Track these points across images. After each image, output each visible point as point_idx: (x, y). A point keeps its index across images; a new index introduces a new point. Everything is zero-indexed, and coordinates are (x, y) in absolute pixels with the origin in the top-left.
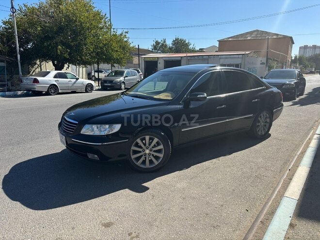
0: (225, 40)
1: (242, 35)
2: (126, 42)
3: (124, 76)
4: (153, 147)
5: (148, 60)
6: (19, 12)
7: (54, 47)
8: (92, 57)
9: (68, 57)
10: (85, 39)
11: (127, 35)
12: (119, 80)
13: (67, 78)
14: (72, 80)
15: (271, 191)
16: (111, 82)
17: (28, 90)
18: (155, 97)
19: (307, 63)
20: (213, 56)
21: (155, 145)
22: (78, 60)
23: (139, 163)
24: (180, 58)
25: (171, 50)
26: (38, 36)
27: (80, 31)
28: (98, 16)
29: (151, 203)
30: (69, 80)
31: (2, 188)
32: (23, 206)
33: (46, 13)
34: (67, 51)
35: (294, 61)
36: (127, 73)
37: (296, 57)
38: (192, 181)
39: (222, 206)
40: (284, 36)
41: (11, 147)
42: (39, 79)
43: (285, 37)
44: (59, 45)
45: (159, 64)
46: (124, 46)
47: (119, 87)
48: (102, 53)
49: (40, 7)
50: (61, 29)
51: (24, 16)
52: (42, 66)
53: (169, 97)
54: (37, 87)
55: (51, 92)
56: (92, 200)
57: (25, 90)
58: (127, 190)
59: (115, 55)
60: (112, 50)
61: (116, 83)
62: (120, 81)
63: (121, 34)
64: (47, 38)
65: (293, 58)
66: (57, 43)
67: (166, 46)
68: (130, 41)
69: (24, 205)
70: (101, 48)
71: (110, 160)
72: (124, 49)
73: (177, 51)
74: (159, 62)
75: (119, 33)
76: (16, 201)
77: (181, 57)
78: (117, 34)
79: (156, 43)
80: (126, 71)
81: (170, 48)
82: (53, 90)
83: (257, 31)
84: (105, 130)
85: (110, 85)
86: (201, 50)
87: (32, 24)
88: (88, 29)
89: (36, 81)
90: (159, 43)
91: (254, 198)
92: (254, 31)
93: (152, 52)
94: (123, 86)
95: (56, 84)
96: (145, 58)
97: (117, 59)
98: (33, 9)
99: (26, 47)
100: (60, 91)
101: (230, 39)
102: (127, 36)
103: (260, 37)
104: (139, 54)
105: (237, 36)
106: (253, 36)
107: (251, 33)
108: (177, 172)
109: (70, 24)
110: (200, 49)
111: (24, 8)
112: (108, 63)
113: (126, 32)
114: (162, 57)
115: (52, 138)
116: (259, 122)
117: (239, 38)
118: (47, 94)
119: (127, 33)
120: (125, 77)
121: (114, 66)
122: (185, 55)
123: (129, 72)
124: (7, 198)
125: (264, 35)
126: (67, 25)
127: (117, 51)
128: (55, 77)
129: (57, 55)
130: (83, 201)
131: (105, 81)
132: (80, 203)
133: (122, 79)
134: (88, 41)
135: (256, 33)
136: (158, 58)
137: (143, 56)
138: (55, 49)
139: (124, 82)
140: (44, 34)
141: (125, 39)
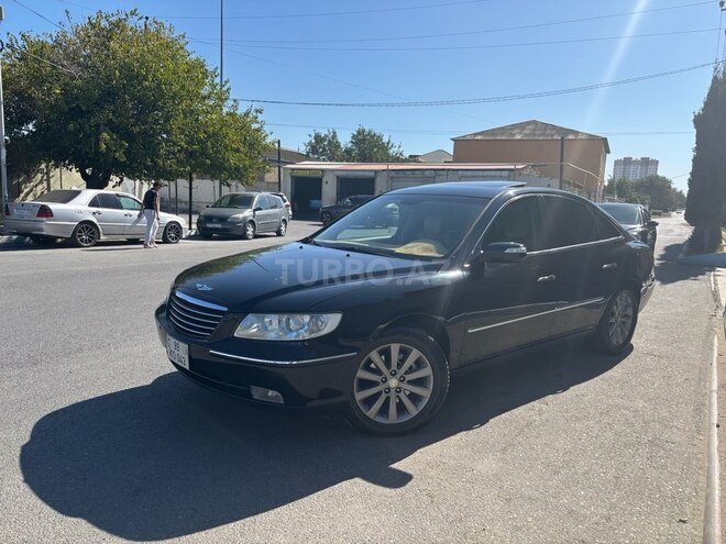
0: (469, 138)
1: (503, 130)
2: (258, 130)
3: (254, 207)
4: (406, 373)
5: (301, 174)
6: (9, 50)
7: (89, 136)
8: (180, 163)
9: (124, 159)
10: (167, 119)
11: (260, 117)
12: (241, 216)
13: (122, 208)
14: (132, 212)
15: (703, 479)
16: (223, 219)
17: (23, 234)
18: (398, 250)
19: (634, 195)
20: (445, 172)
21: (411, 367)
22: (147, 168)
23: (372, 412)
24: (373, 173)
25: (348, 156)
26: (52, 107)
27: (156, 101)
28: (197, 70)
29: (434, 514)
30: (126, 212)
31: (26, 481)
32: (97, 530)
33: (72, 58)
34: (122, 145)
35: (609, 190)
36: (259, 202)
37: (611, 182)
38: (508, 457)
39: (608, 519)
40: (590, 135)
41: (17, 372)
42: (53, 206)
43: (592, 138)
44: (105, 131)
45: (324, 185)
46: (252, 142)
47: (241, 233)
48: (203, 153)
49: (58, 43)
50: (110, 95)
51: (20, 60)
52: (52, 180)
53: (431, 251)
54: (47, 227)
55: (82, 240)
56: (278, 509)
57: (14, 234)
58: (357, 480)
59: (233, 160)
60: (226, 147)
61: (235, 223)
62: (245, 218)
63: (247, 114)
64: (76, 113)
65: (606, 184)
66: (98, 126)
67: (338, 146)
68: (267, 129)
69: (100, 527)
70: (200, 142)
71: (309, 404)
72: (251, 146)
73: (364, 159)
74: (324, 181)
75: (241, 111)
76: (75, 516)
77: (376, 172)
78: (238, 112)
79: (315, 138)
80: (257, 196)
81: (348, 151)
82: (85, 235)
83: (535, 122)
84: (301, 328)
85: (219, 226)
86: (413, 158)
87: (38, 80)
88: (173, 98)
89: (45, 212)
90: (323, 140)
91: (673, 497)
92: (529, 123)
93: (307, 157)
94: (250, 231)
95: (95, 221)
96: (293, 169)
97: (237, 169)
98: (43, 45)
99: (16, 133)
100: (103, 238)
101: (479, 137)
102: (259, 119)
103: (540, 135)
104: (279, 162)
105: (493, 132)
106: (526, 132)
107: (521, 126)
108: (461, 434)
109: (132, 85)
110: (411, 156)
111: (21, 43)
112: (213, 178)
113: (257, 111)
114: (333, 170)
115: (116, 348)
116: (613, 314)
117: (497, 135)
118: (71, 243)
119: (261, 112)
120: (255, 210)
121: (228, 185)
122: (384, 167)
123: (264, 199)
124: (47, 509)
125: (548, 132)
126: (124, 85)
127: (238, 150)
128: (93, 203)
129: (98, 153)
130: (257, 513)
131: (209, 219)
132: (252, 518)
133: (248, 213)
134: (175, 124)
135: (531, 127)
136: (323, 170)
137: (288, 166)
138: (93, 139)
139: (252, 221)
140: (68, 103)
141: (255, 126)
